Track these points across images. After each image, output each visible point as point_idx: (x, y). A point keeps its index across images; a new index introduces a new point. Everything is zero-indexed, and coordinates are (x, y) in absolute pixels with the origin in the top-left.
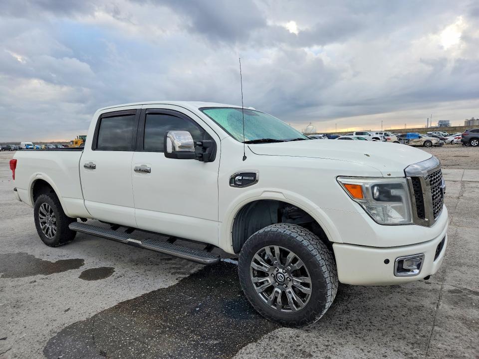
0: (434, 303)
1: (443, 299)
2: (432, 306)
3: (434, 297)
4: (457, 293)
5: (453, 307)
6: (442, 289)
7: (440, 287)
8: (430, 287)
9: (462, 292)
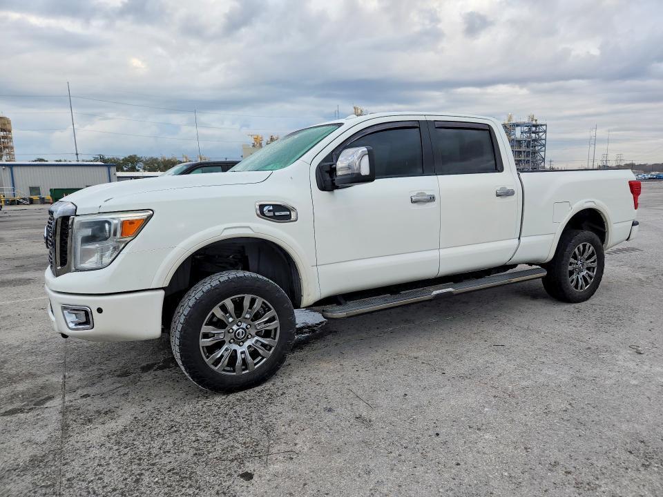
0: (69, 377)
1: (59, 386)
2: (71, 374)
3: (71, 383)
4: (42, 400)
5: (47, 382)
6: (64, 397)
7: (67, 398)
8: (79, 392)
9: (34, 405)
